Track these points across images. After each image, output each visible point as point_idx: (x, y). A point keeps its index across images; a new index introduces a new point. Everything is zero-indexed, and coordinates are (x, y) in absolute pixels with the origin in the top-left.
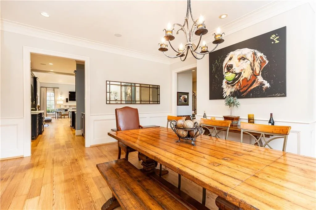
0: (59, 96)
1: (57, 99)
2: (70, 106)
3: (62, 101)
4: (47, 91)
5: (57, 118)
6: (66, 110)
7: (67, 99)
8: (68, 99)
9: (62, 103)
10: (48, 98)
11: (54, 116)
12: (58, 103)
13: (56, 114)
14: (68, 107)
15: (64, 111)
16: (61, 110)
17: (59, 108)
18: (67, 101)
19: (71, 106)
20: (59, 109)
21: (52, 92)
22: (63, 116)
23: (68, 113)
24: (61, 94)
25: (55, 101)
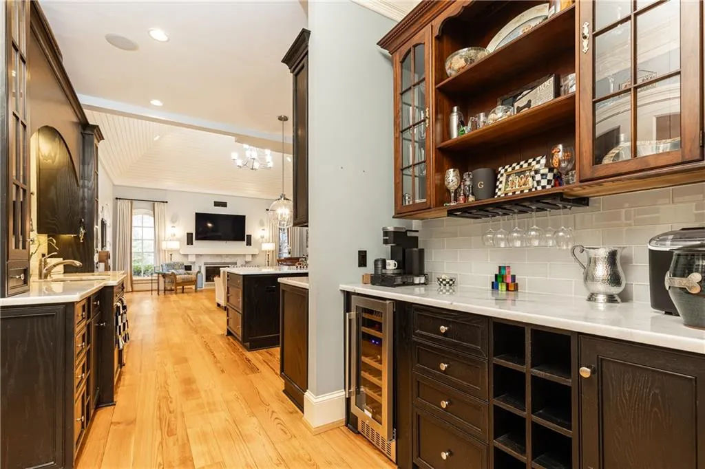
0: (169, 224)
1: (162, 235)
2: (198, 256)
3: (178, 240)
4: (134, 211)
5: (162, 293)
6: (188, 268)
7: (189, 236)
8: (192, 234)
9: (175, 245)
10: (137, 232)
11: (155, 286)
12: (164, 245)
13: (162, 279)
14: (192, 259)
15: (183, 271)
16: (173, 269)
17: (168, 261)
18: (190, 242)
19: (201, 255)
20: (168, 265)
21: (146, 214)
22: (181, 287)
23: (193, 276)
24: (174, 220)
25: (157, 241)
